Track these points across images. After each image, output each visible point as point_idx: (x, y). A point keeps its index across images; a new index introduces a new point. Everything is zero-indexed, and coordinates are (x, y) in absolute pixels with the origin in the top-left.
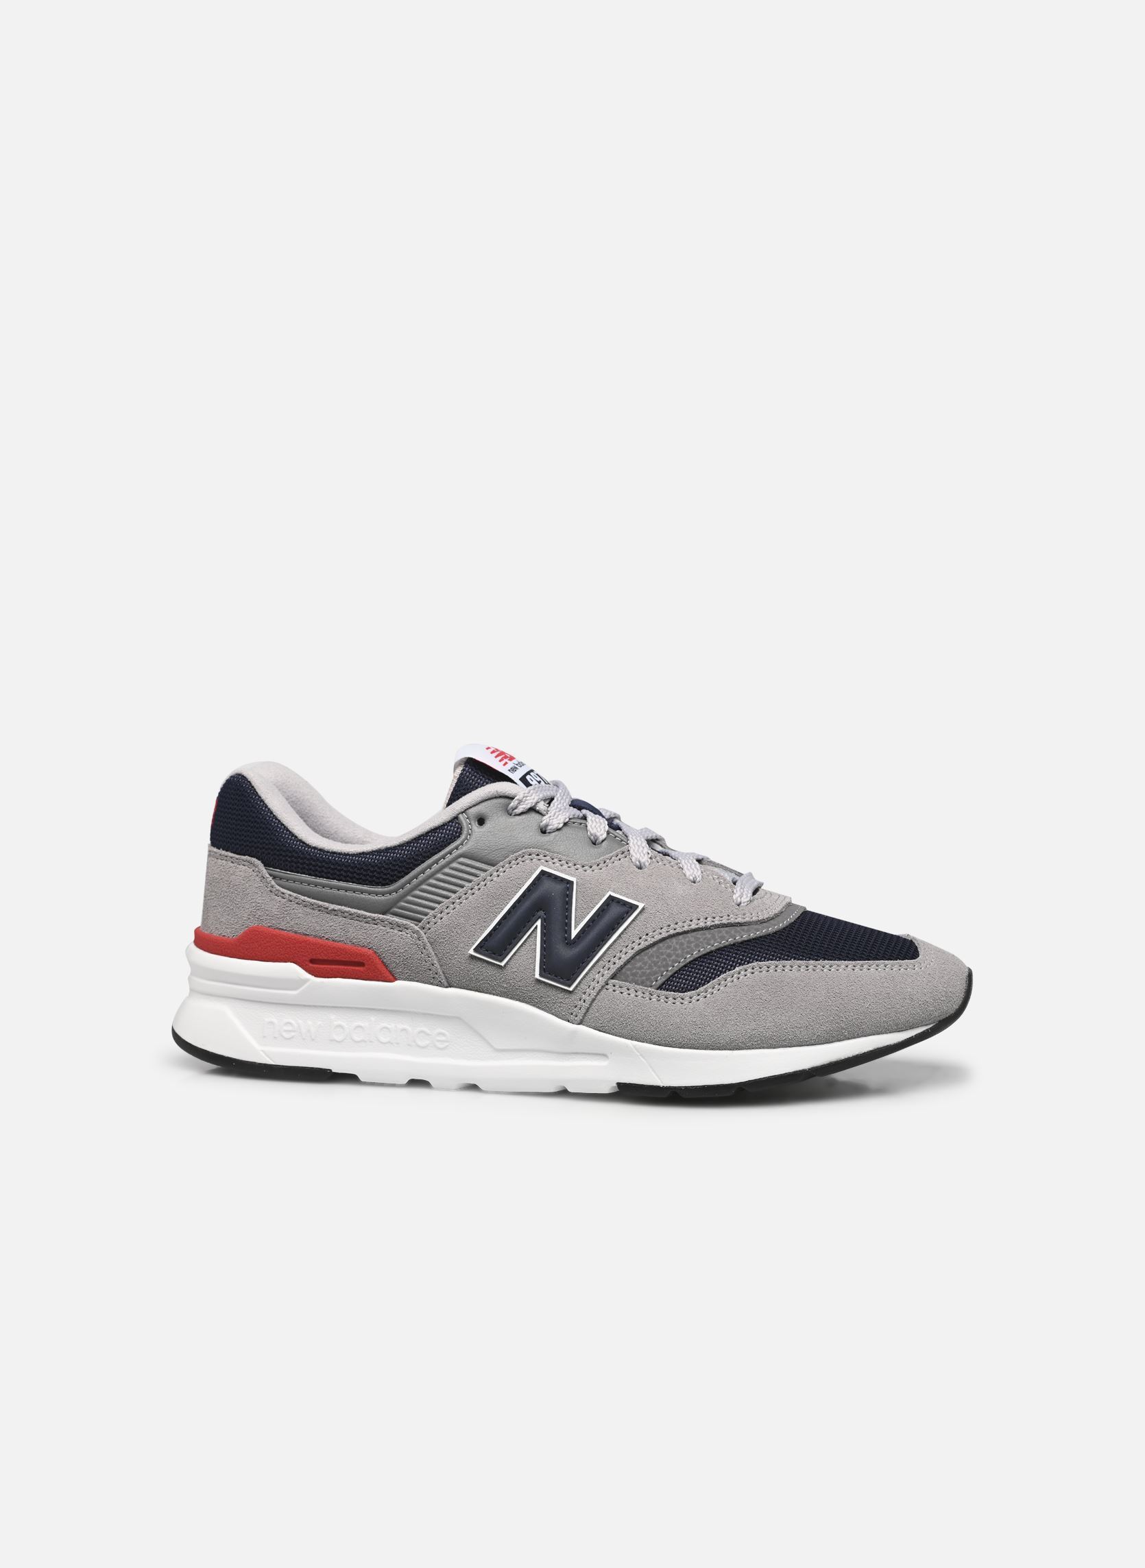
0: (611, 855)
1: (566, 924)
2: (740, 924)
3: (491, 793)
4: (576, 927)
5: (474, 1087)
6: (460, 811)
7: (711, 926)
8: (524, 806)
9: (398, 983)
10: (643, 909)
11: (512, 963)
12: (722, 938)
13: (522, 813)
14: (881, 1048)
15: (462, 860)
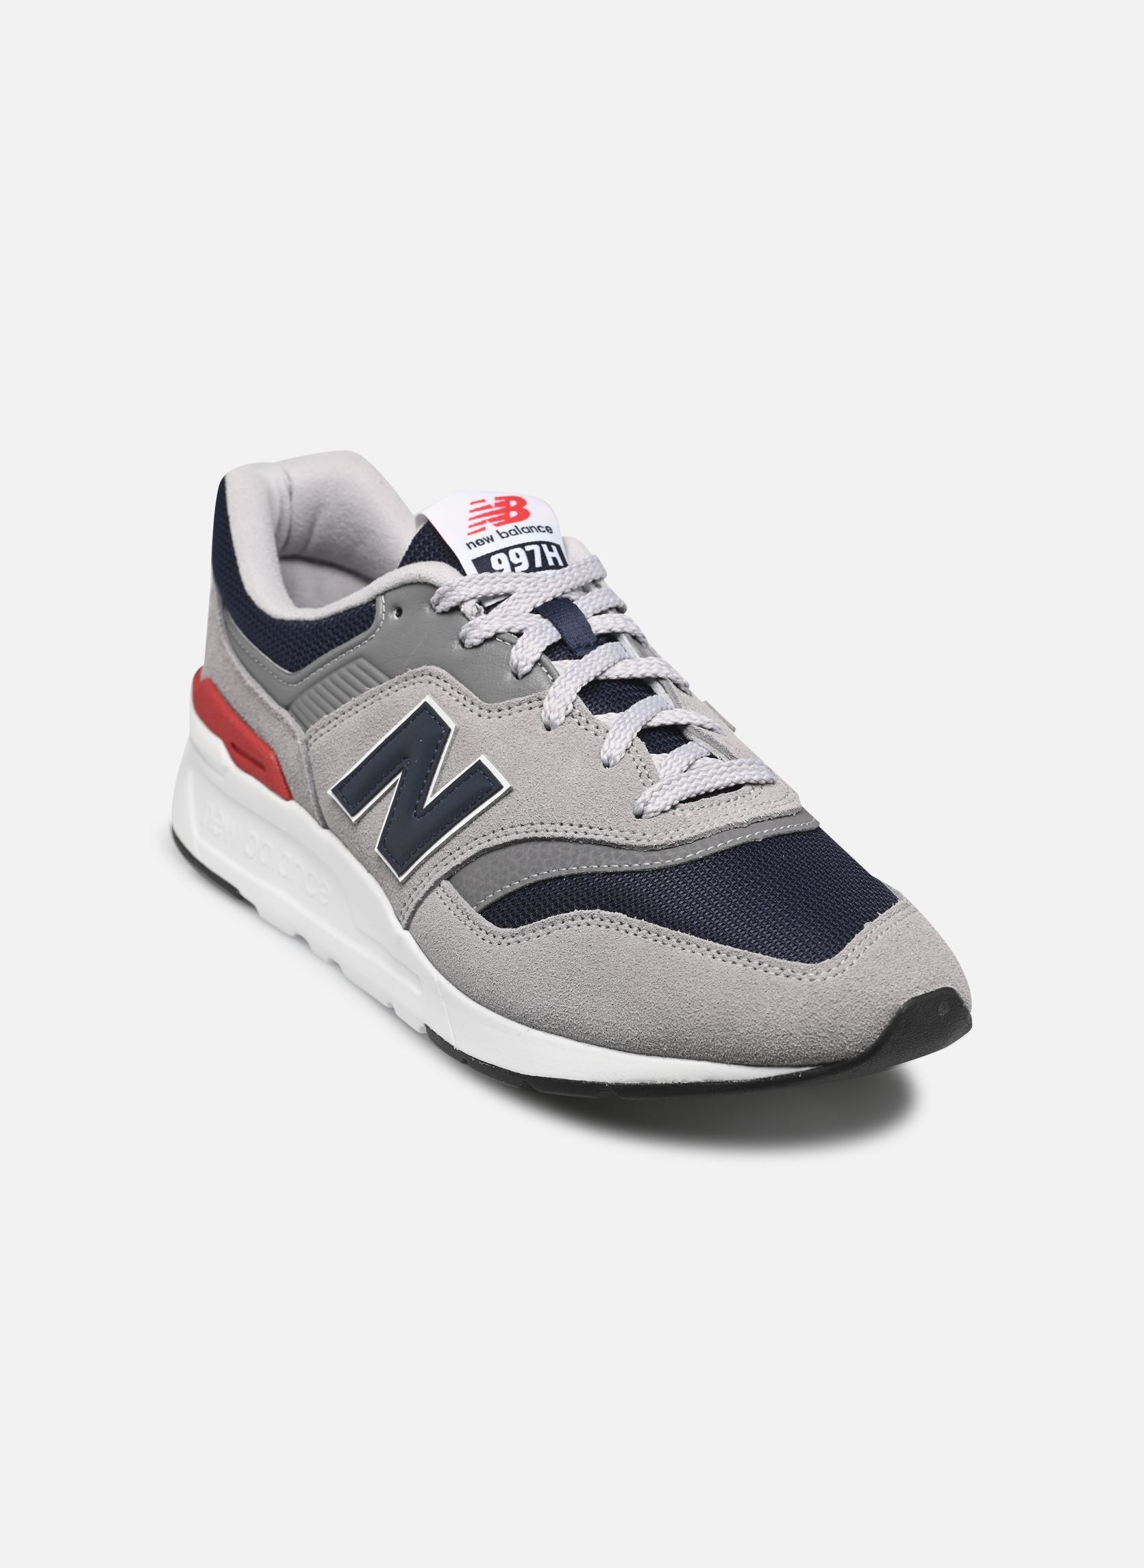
0: (521, 699)
1: (423, 785)
2: (619, 847)
3: (413, 576)
4: (432, 796)
5: (335, 964)
6: (380, 592)
7: (581, 839)
8: (446, 603)
9: (292, 805)
10: (510, 790)
11: (365, 820)
12: (584, 861)
13: (443, 613)
14: (714, 1082)
15: (362, 661)
